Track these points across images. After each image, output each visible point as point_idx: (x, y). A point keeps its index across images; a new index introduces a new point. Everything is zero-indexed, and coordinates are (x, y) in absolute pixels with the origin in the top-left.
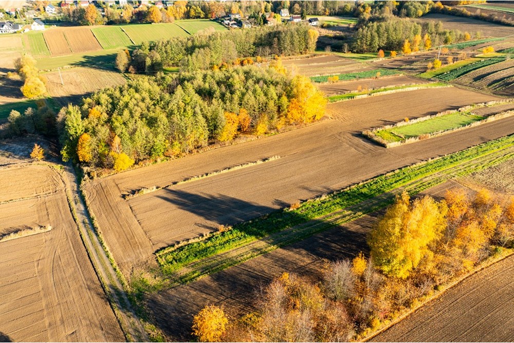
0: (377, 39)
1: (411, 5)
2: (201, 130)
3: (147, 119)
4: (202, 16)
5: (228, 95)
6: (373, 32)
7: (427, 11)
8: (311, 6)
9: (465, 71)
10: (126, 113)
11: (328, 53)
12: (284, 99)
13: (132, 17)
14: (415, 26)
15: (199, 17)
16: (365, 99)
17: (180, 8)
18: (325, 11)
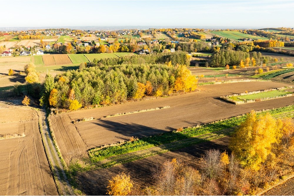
0: (224, 59)
1: (243, 47)
2: (123, 90)
3: (92, 83)
4: (128, 51)
5: (140, 73)
6: (222, 56)
7: (252, 50)
8: (187, 47)
9: (278, 75)
10: (80, 79)
11: (197, 67)
12: (173, 78)
13: (90, 50)
14: (246, 54)
15: (126, 51)
16: (220, 84)
17: (117, 46)
18: (195, 50)
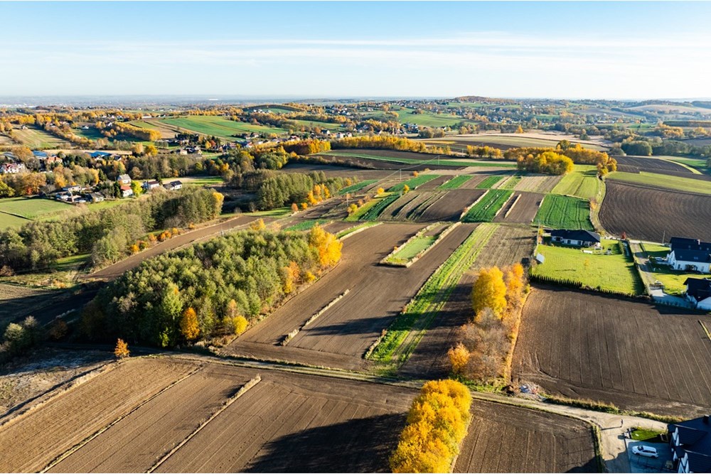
1: (269, 158)
4: (11, 194)
7: (286, 162)
8: (154, 168)
9: (380, 210)
11: (239, 214)
15: (6, 196)
18: (173, 172)
